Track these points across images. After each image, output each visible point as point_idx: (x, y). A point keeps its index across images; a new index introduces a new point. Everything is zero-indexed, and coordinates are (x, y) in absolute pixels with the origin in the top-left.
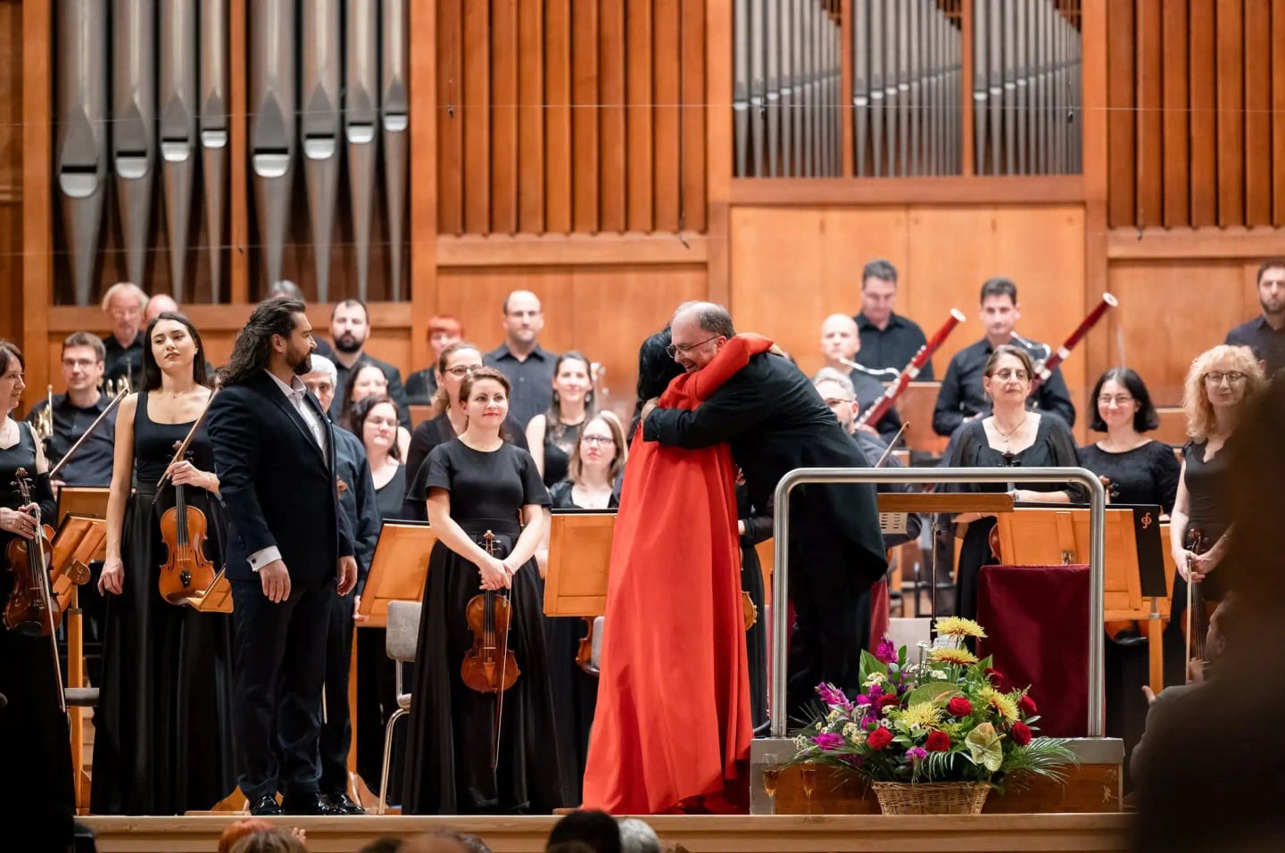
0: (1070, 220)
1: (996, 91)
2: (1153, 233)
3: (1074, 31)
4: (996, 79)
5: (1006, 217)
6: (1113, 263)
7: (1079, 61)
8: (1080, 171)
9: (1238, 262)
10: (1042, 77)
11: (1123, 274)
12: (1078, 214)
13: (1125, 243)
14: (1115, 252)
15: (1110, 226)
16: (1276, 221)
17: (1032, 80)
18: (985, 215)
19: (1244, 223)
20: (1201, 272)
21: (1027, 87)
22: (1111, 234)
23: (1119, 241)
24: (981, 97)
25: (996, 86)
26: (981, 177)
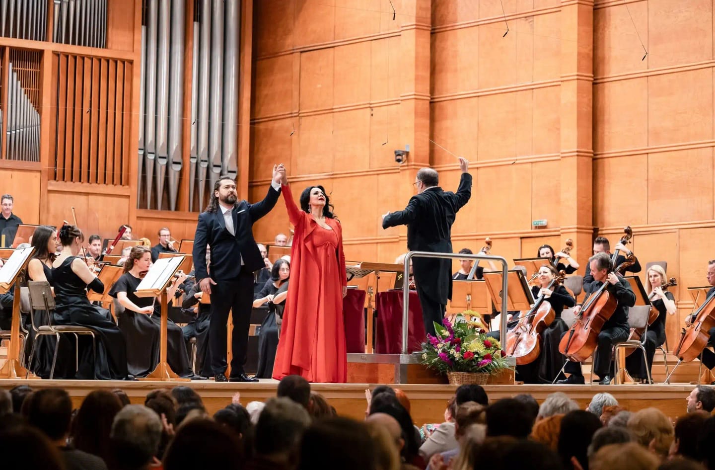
0: (36, 177)
1: (13, 132)
2: (61, 183)
3: (37, 115)
4: (13, 128)
5: (15, 173)
6: (49, 191)
7: (40, 125)
8: (39, 161)
9: (87, 194)
10: (28, 129)
11: (52, 195)
12: (39, 174)
13: (54, 185)
14: (50, 188)
15: (48, 180)
16: (98, 182)
17: (25, 129)
18: (9, 173)
19: (88, 182)
20: (76, 197)
21: (23, 131)
22: (49, 182)
23: (51, 185)
24: (9, 133)
25: (13, 130)
26: (7, 160)
